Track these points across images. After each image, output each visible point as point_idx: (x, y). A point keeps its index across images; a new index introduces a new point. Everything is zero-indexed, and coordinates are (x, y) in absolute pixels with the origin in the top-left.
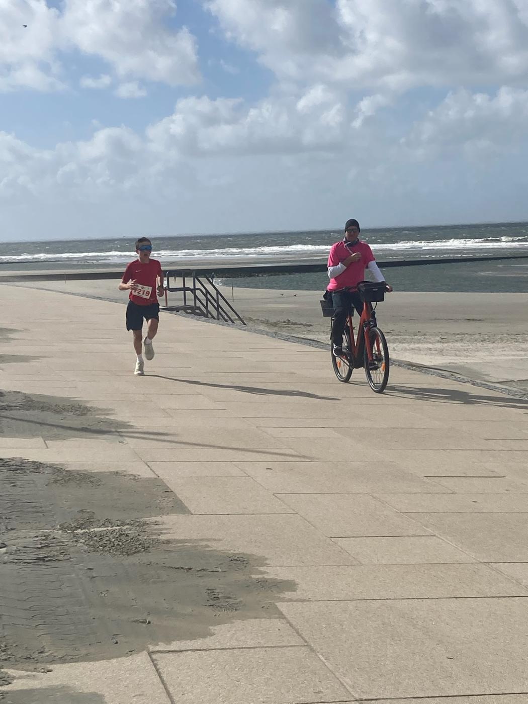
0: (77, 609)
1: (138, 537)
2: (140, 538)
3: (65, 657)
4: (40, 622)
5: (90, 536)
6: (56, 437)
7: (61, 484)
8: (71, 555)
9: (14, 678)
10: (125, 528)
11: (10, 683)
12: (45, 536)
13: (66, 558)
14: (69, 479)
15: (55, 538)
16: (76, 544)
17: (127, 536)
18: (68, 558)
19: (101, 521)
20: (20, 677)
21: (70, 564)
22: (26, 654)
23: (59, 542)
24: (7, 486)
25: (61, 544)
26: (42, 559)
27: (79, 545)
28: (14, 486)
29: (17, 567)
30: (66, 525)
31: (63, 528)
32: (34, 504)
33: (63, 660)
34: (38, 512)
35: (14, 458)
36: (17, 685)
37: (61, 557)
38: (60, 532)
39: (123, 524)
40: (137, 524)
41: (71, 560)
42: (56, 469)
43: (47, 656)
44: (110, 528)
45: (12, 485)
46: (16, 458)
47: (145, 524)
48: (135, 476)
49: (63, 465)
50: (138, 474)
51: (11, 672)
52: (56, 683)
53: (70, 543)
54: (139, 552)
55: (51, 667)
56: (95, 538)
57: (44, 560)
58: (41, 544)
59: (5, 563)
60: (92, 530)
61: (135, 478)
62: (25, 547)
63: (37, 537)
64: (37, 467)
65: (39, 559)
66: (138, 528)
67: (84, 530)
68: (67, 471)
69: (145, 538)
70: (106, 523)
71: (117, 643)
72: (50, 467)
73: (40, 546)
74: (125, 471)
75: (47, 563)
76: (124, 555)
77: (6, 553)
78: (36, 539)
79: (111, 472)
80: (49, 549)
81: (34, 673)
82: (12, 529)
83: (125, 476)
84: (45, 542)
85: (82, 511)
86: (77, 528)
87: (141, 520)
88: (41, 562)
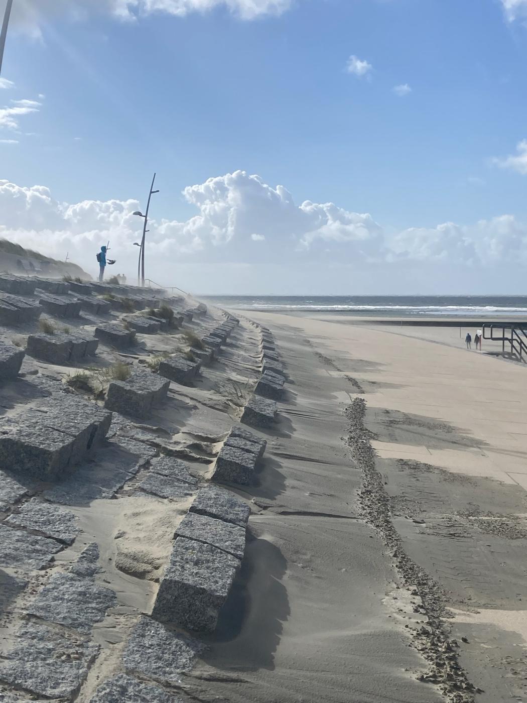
0: (487, 572)
1: (515, 527)
2: (517, 528)
3: (486, 605)
4: (464, 578)
5: (482, 523)
6: (435, 447)
7: (448, 482)
8: (472, 534)
9: (455, 614)
10: (504, 519)
11: (454, 617)
12: (449, 518)
13: (469, 535)
14: (453, 479)
15: (456, 521)
16: (472, 527)
17: (507, 525)
18: (470, 536)
19: (485, 512)
20: (459, 614)
21: (473, 540)
22: (460, 599)
23: (460, 524)
24: (412, 479)
25: (462, 526)
26: (453, 535)
27: (475, 528)
28: (417, 480)
29: (437, 538)
30: (461, 512)
31: (459, 514)
32: (435, 495)
33: (486, 606)
34: (438, 501)
35: (410, 460)
36: (458, 619)
37: (465, 535)
38: (458, 517)
39: (502, 516)
40: (512, 517)
41: (473, 538)
42: (443, 471)
43: (474, 603)
44: (493, 518)
45: (416, 479)
46: (411, 460)
47: (518, 518)
48: (501, 482)
49: (446, 468)
50: (503, 480)
51: (452, 609)
52: (484, 621)
53: (469, 526)
54: (519, 538)
55: (479, 610)
56: (484, 524)
57: (455, 536)
58: (448, 524)
59: (429, 534)
60: (480, 518)
61: (501, 484)
62: (438, 525)
63: (443, 518)
64: (428, 468)
65: (451, 534)
66: (513, 520)
67: (475, 518)
68: (450, 473)
69: (521, 528)
70: (489, 514)
71: (520, 600)
72: (438, 469)
73: (448, 525)
74: (492, 478)
75: (457, 538)
76: (509, 539)
77: (427, 527)
78: (443, 520)
79: (482, 477)
80: (455, 528)
81: (468, 613)
82: (424, 511)
83: (493, 481)
84: (450, 523)
85: (470, 503)
86: (470, 516)
87: (514, 515)
88: (453, 537)
